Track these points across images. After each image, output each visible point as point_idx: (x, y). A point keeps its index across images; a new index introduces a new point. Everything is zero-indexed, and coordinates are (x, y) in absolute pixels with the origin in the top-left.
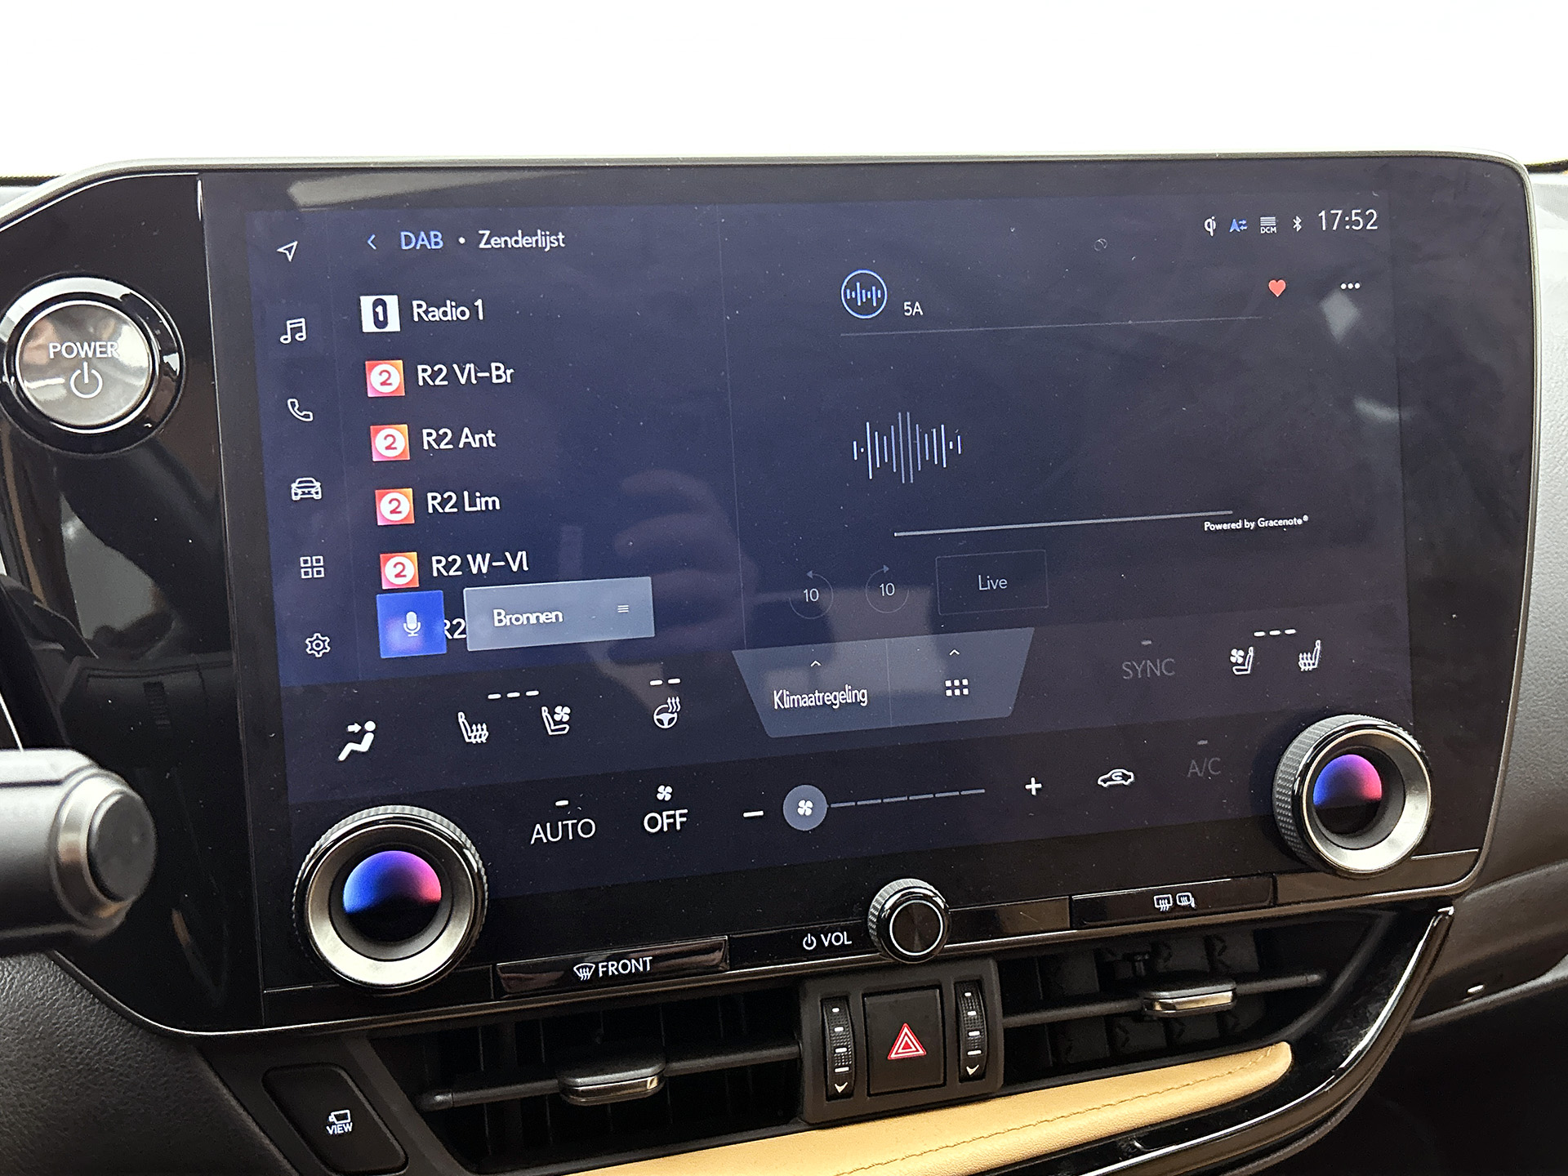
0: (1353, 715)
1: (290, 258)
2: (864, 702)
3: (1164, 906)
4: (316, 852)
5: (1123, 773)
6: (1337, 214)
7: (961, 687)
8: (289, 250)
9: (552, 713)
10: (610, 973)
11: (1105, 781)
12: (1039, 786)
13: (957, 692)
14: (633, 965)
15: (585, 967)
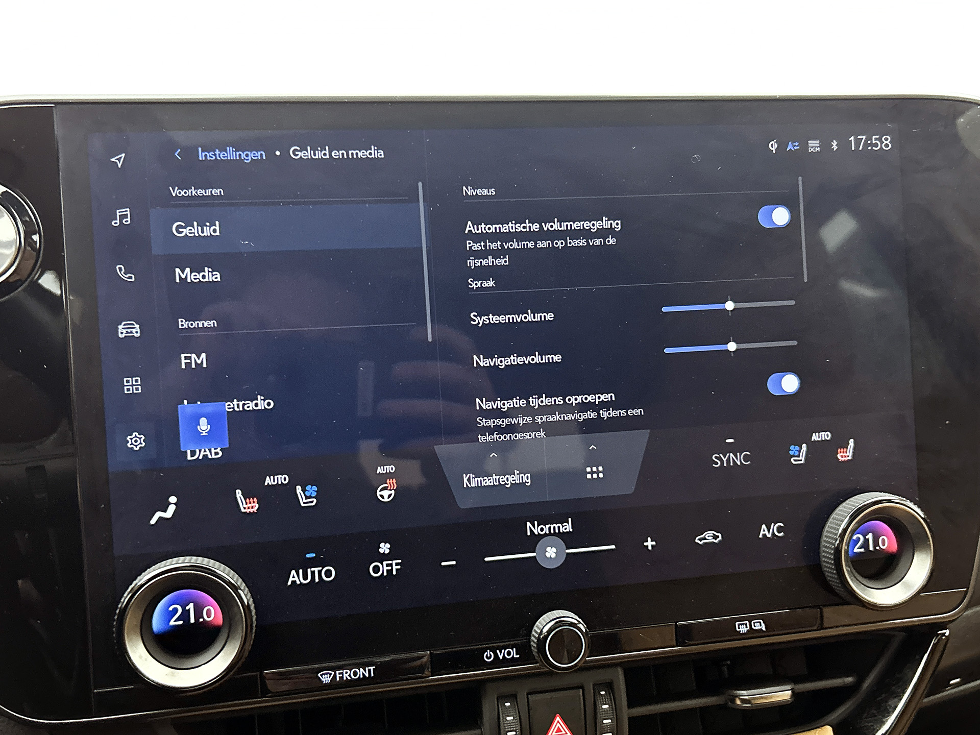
0: (878, 493)
1: (119, 166)
2: (528, 483)
3: (743, 629)
4: (132, 589)
5: (714, 534)
6: (863, 138)
7: (598, 472)
8: (119, 160)
9: (304, 490)
10: (345, 679)
11: (700, 540)
12: (654, 543)
13: (595, 476)
14: (361, 672)
15: (327, 674)
